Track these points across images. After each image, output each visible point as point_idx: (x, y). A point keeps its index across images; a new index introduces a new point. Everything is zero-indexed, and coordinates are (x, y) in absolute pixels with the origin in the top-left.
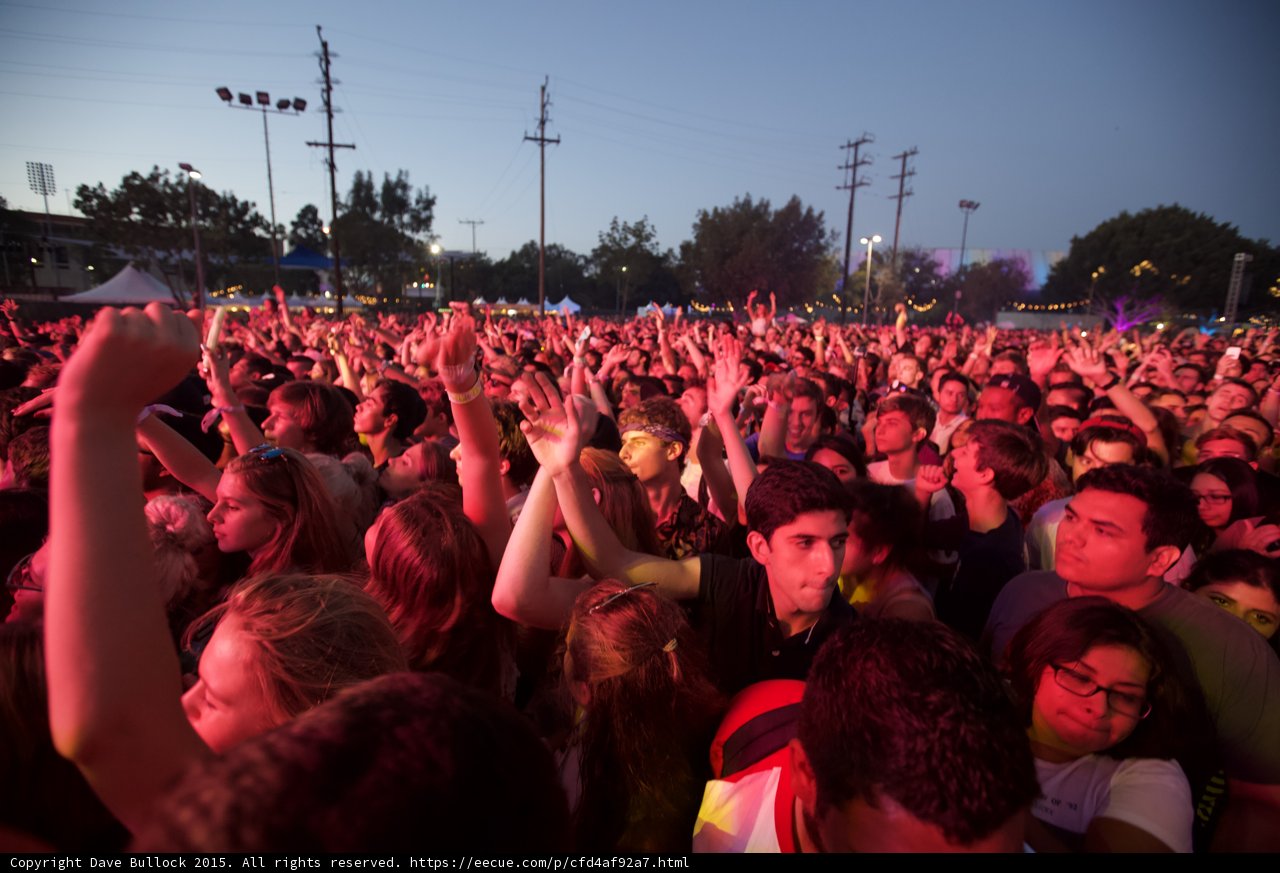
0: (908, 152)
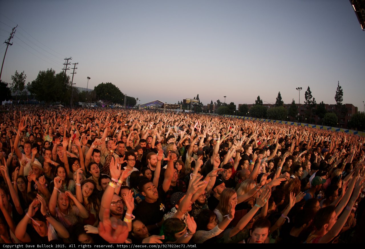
0: (76, 63)
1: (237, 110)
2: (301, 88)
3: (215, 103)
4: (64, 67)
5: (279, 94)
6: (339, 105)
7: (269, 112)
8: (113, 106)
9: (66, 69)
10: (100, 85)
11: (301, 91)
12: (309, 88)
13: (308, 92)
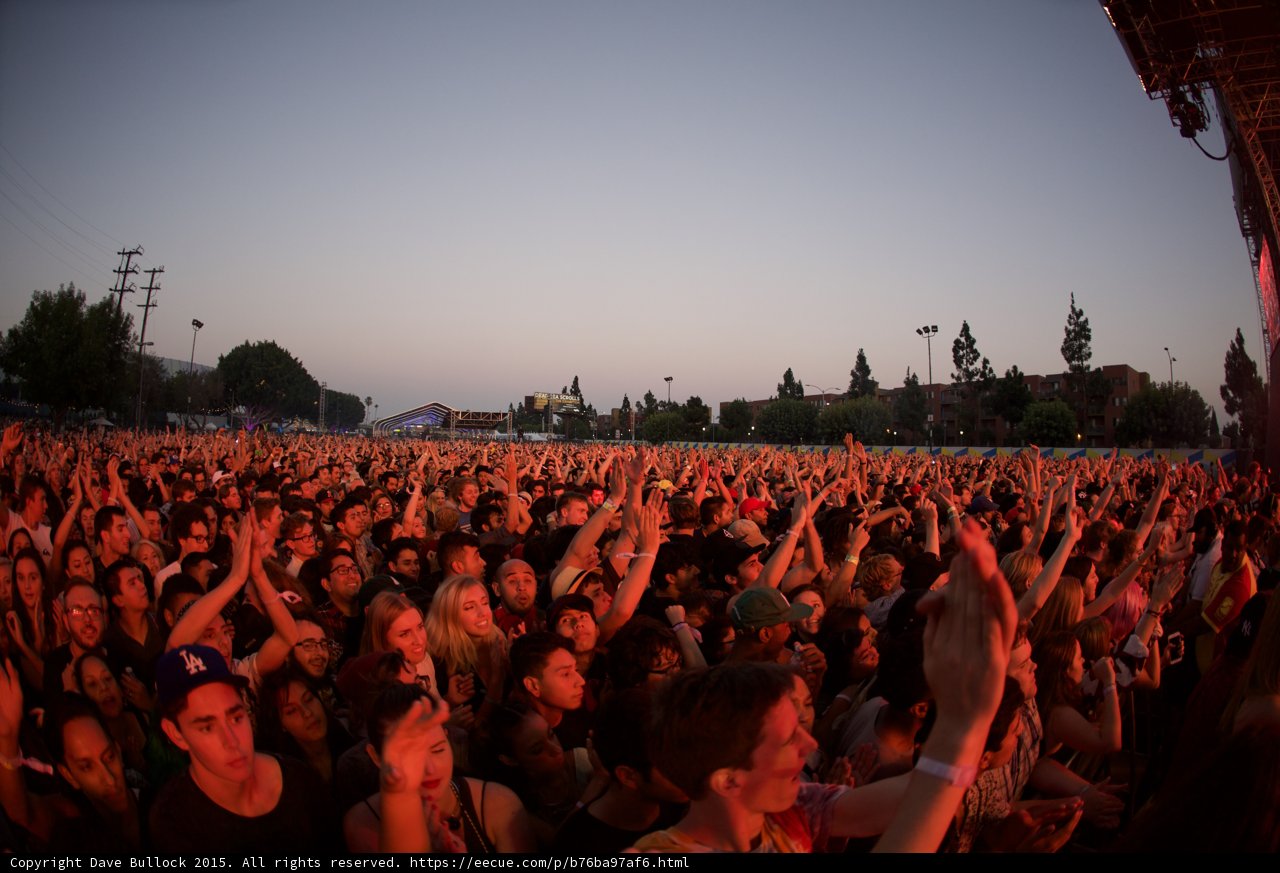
0: (157, 269)
1: (716, 425)
2: (935, 329)
3: (638, 404)
4: (115, 280)
5: (861, 358)
6: (1079, 371)
7: (823, 421)
8: (284, 425)
9: (122, 291)
10: (237, 349)
11: (935, 338)
12: (966, 328)
13: (963, 340)
